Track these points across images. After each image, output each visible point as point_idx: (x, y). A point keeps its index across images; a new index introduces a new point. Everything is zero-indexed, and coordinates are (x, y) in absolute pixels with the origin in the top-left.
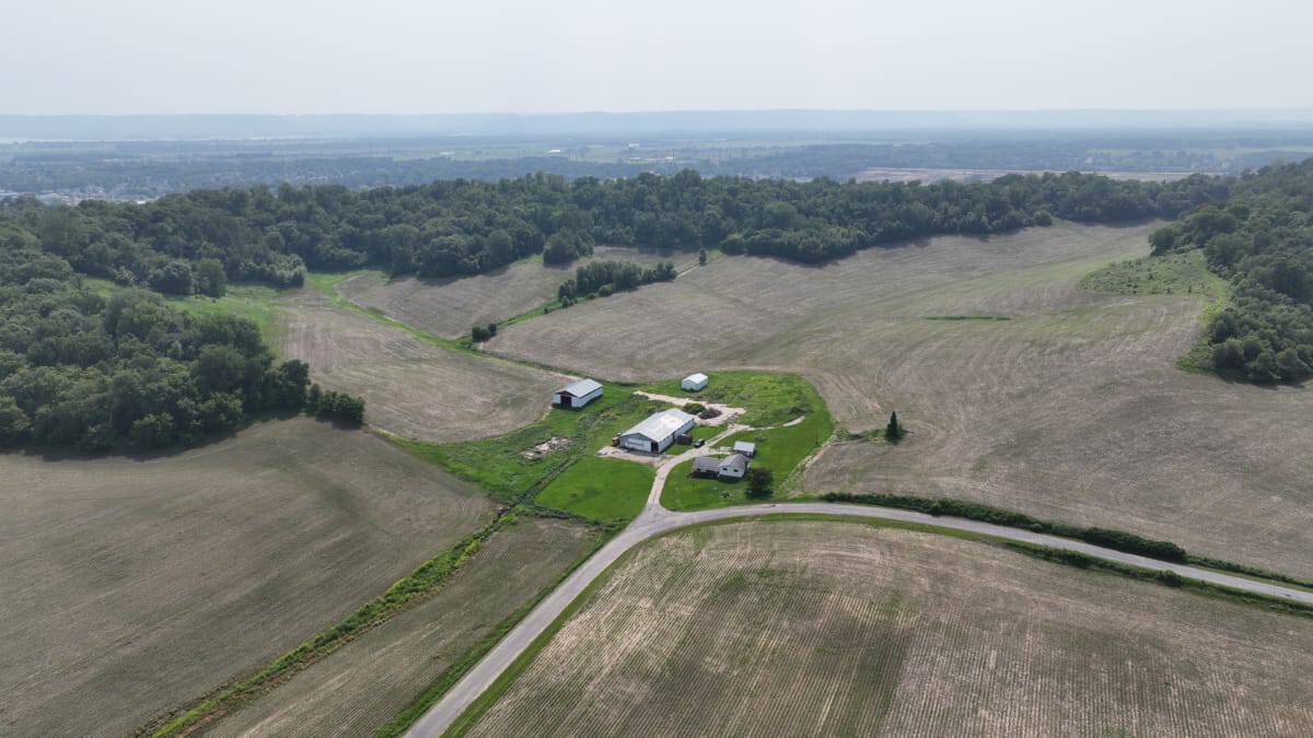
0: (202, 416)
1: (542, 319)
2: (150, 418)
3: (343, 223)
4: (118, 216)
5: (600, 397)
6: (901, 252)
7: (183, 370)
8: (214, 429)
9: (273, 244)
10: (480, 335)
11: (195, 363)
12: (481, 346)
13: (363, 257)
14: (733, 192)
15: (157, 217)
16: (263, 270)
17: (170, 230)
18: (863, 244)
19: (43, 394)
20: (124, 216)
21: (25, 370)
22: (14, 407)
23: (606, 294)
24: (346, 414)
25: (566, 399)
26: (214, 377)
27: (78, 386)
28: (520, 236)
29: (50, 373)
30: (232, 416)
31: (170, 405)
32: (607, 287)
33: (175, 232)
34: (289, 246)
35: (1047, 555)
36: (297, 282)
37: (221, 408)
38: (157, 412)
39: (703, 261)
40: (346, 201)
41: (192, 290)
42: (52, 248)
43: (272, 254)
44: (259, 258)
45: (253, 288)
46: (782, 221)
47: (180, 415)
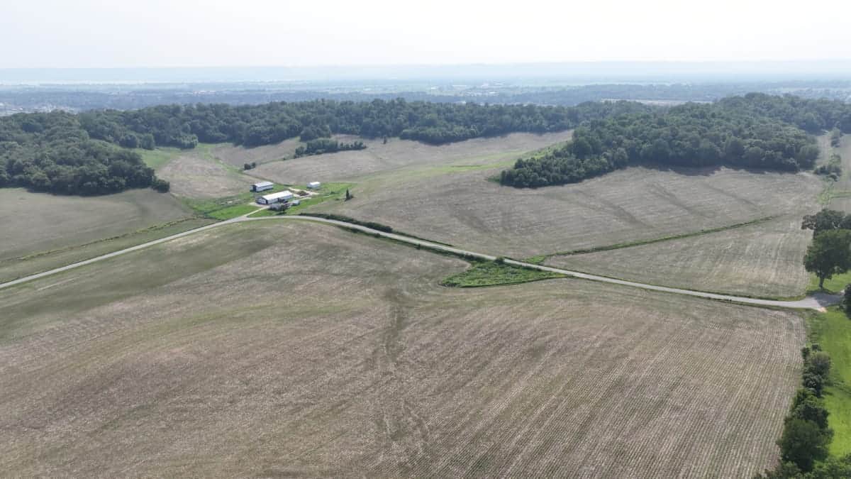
0: (109, 184)
1: (282, 162)
2: (89, 183)
3: (221, 121)
4: (119, 115)
5: (272, 189)
6: (492, 140)
7: (106, 168)
8: (113, 189)
9: (185, 130)
10: (247, 167)
11: (110, 166)
12: (246, 171)
13: (226, 136)
14: (415, 109)
15: (136, 116)
16: (176, 140)
17: (139, 122)
18: (473, 136)
19: (57, 174)
20: (122, 116)
21: (53, 166)
22: (46, 178)
23: (319, 153)
24: (163, 187)
25: (255, 188)
26: (116, 171)
27: (68, 171)
28: (292, 127)
29: (60, 167)
30: (121, 185)
31: (97, 178)
32: (320, 151)
33: (142, 123)
34: (194, 129)
35: (347, 229)
36: (191, 146)
37: (117, 182)
38: (92, 181)
39: (385, 142)
40: (226, 111)
41: (138, 146)
42: (84, 127)
43: (182, 134)
44: (176, 135)
45: (171, 148)
46: (431, 123)
47: (101, 183)
